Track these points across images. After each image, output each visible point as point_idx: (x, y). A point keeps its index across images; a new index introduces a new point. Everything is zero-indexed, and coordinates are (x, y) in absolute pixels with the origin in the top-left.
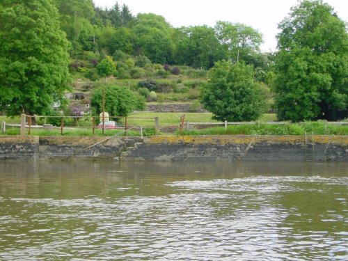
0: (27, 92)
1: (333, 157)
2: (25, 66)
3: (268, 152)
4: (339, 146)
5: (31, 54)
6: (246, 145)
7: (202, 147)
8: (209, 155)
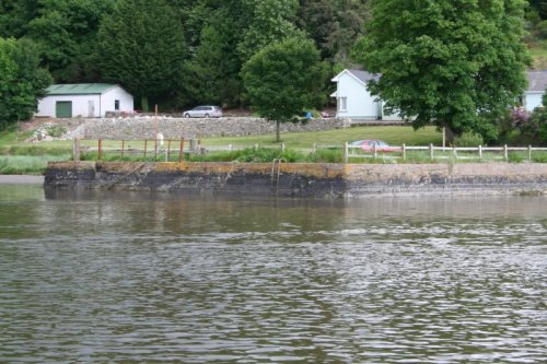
0: (421, 91)
1: (296, 191)
2: (412, 50)
3: (242, 183)
4: (303, 177)
5: (420, 32)
6: (226, 174)
7: (193, 175)
8: (196, 186)
